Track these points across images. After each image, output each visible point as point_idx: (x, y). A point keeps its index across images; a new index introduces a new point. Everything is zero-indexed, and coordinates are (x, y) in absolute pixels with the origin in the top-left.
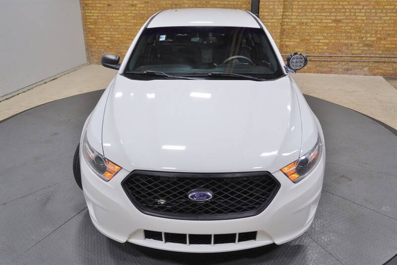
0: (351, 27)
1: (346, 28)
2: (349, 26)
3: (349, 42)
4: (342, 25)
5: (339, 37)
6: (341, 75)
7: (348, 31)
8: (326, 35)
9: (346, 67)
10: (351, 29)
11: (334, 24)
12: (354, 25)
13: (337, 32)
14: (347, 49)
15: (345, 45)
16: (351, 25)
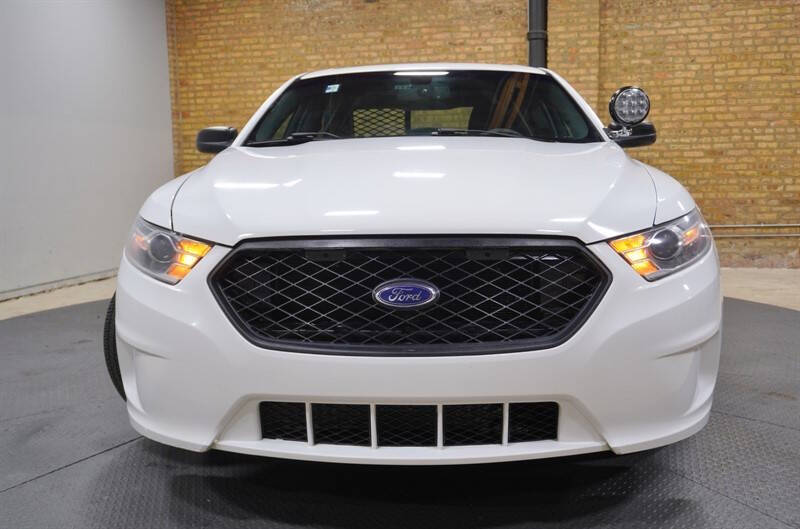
0: (748, 163)
1: (737, 167)
2: (743, 163)
3: (747, 195)
4: (726, 160)
5: (724, 187)
6: (740, 269)
7: (741, 172)
8: (694, 182)
9: (747, 250)
10: (748, 169)
11: (710, 161)
12: (752, 160)
13: (719, 175)
14: (746, 211)
15: (740, 202)
16: (745, 159)
